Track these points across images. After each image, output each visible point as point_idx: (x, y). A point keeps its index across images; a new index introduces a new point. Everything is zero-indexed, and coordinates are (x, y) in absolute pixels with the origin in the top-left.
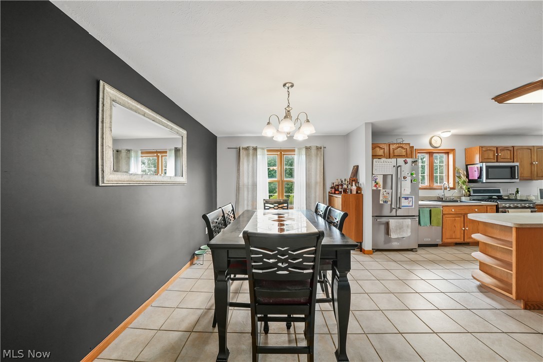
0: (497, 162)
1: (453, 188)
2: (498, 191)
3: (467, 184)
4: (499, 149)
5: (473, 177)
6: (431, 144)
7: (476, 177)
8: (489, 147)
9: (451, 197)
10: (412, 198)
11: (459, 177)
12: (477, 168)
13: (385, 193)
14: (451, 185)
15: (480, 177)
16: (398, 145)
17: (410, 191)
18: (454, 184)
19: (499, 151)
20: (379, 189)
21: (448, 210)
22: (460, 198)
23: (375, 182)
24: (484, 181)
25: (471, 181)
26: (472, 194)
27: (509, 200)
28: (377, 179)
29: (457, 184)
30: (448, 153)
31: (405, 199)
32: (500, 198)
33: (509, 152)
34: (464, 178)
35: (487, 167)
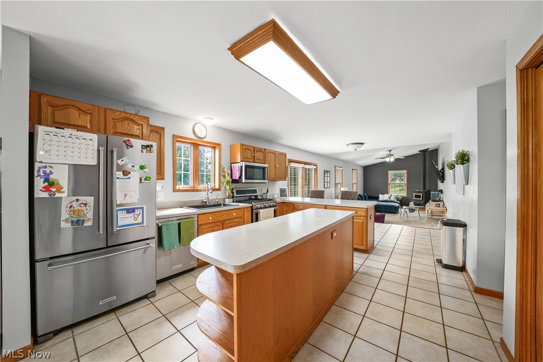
0: (254, 162)
1: (219, 190)
2: (255, 191)
3: (230, 184)
4: (255, 149)
5: (235, 177)
6: (194, 132)
7: (237, 178)
8: (249, 146)
9: (215, 199)
10: (142, 208)
11: (224, 177)
12: (239, 166)
13: (75, 204)
14: (217, 187)
15: (240, 177)
16: (124, 114)
17: (138, 197)
18: (220, 185)
19: (255, 152)
20: (58, 195)
21: (204, 219)
22: (224, 200)
23: (47, 180)
24: (244, 182)
25: (234, 181)
26: (235, 195)
27: (262, 200)
28: (51, 173)
29: (222, 185)
30: (214, 148)
31: (128, 212)
32: (256, 198)
33: (262, 154)
34: (228, 178)
35: (246, 167)
